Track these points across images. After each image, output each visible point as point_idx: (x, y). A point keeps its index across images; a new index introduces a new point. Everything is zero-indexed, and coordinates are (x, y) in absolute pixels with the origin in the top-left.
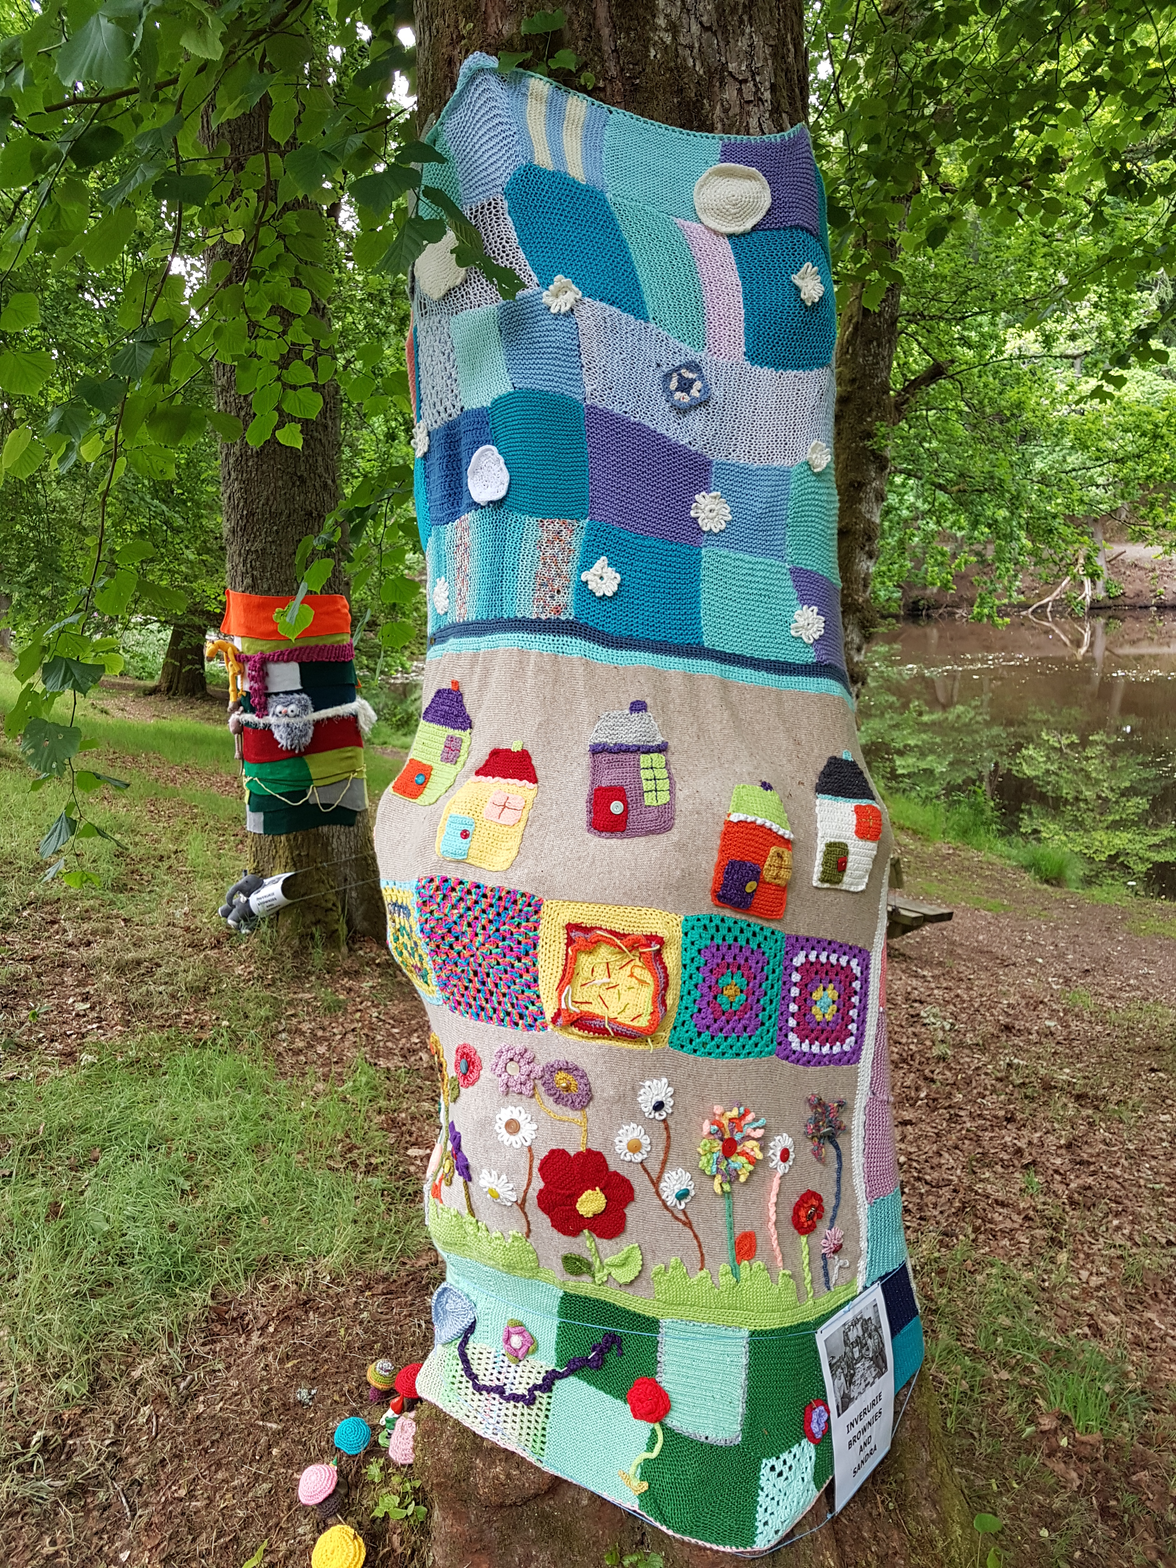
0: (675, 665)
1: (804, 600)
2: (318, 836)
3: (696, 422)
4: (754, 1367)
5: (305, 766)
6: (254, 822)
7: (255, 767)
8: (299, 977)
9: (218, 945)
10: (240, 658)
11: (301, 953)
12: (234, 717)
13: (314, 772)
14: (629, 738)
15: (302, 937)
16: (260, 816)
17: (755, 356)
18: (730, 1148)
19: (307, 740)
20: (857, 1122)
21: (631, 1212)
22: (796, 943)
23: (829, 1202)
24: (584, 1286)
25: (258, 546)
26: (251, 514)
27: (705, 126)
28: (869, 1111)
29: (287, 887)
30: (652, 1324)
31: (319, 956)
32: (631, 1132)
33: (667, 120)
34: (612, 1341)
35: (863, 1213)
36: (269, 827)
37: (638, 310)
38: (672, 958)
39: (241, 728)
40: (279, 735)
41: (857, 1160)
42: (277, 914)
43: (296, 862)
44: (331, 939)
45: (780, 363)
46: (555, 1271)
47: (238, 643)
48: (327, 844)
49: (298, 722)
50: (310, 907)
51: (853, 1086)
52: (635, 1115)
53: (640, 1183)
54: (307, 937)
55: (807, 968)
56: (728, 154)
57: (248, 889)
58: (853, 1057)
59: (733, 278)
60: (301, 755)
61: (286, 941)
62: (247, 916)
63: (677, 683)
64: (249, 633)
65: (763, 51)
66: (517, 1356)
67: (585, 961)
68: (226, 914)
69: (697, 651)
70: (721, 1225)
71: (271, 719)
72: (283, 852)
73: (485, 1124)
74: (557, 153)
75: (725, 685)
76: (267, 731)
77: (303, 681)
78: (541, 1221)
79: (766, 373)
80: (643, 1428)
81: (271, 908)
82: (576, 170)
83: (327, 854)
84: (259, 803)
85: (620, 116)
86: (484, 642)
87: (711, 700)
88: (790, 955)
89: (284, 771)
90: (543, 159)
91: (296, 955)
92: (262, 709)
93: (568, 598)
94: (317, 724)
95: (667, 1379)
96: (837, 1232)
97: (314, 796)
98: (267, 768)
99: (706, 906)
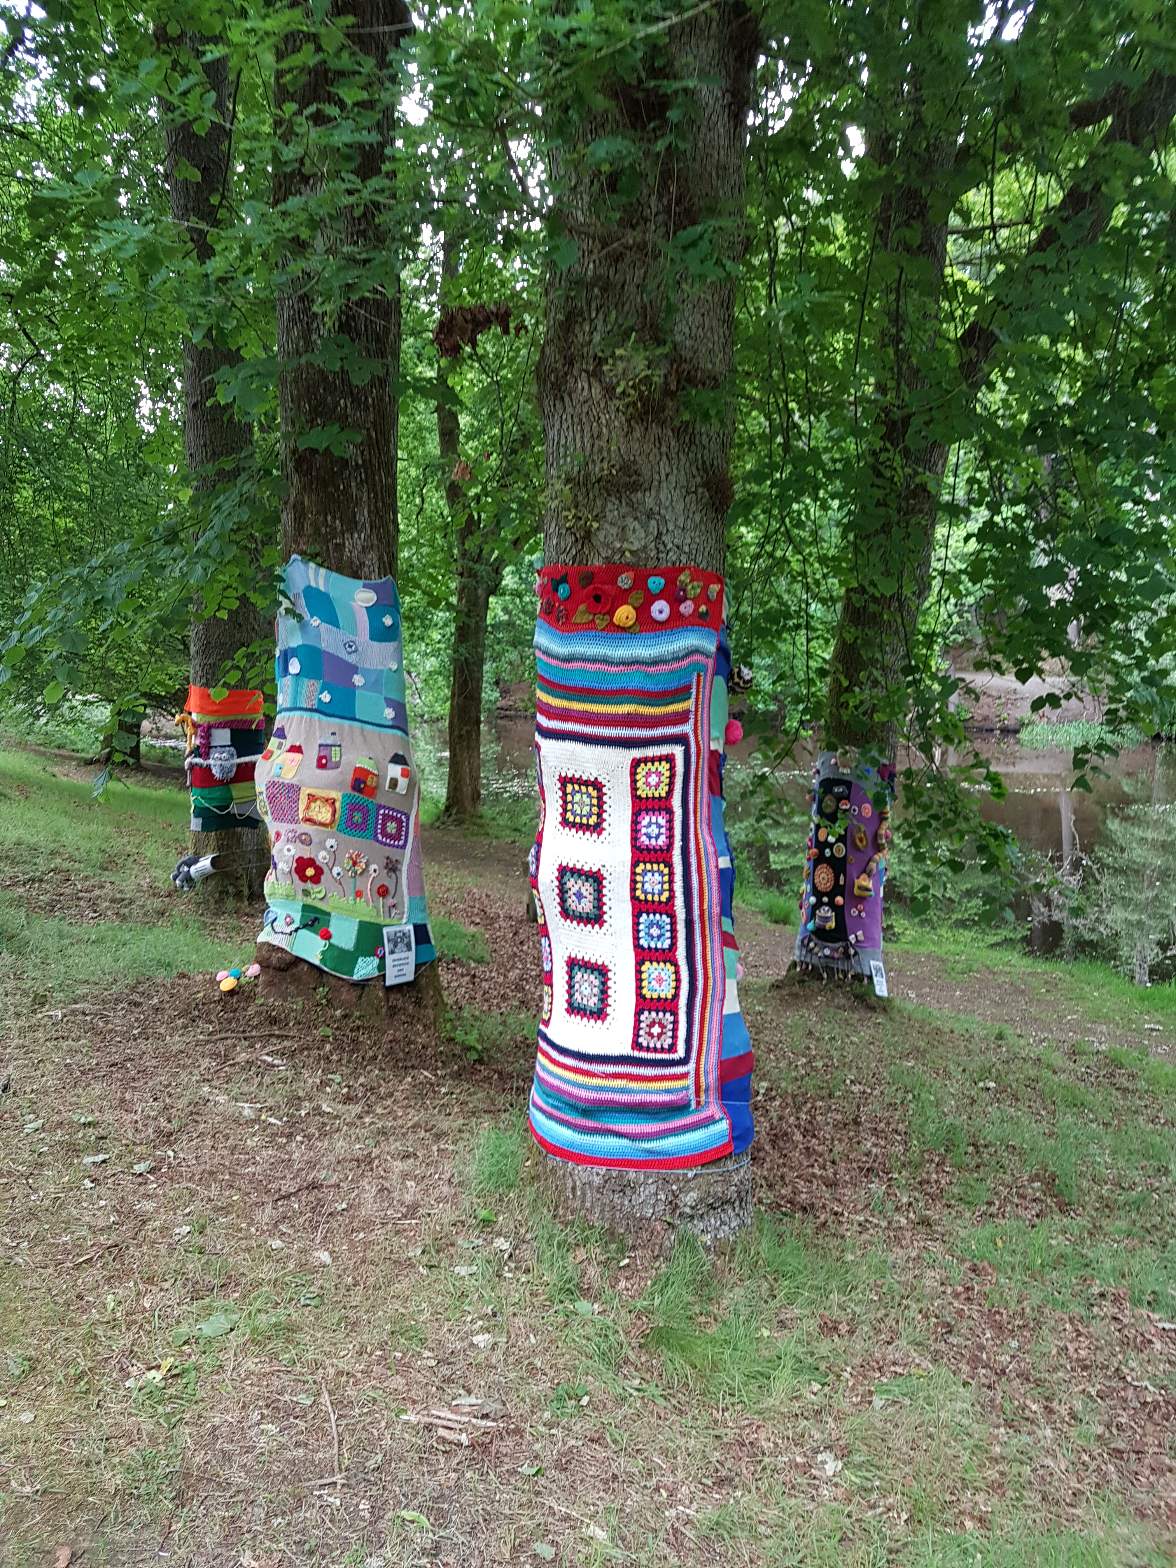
0: (347, 723)
1: (388, 706)
2: (235, 833)
3: (354, 656)
4: (359, 931)
5: (229, 791)
6: (195, 824)
7: (199, 791)
8: (217, 915)
9: (169, 895)
10: (195, 725)
11: (220, 901)
12: (189, 760)
13: (235, 794)
14: (329, 742)
15: (221, 893)
16: (200, 820)
17: (372, 639)
18: (355, 864)
19: (232, 775)
20: (405, 869)
21: (323, 877)
22: (380, 807)
23: (392, 890)
24: (309, 901)
25: (211, 661)
26: (209, 643)
27: (359, 578)
28: (409, 865)
29: (214, 862)
30: (329, 914)
31: (230, 904)
32: (323, 854)
33: (348, 576)
34: (316, 919)
35: (406, 899)
36: (205, 827)
37: (338, 626)
38: (338, 805)
39: (192, 767)
40: (215, 771)
41: (404, 881)
42: (207, 878)
43: (220, 848)
44: (238, 895)
45: (380, 640)
46: (300, 896)
47: (194, 716)
48: (239, 838)
49: (227, 764)
50: (227, 875)
51: (403, 855)
52: (325, 849)
53: (326, 869)
54: (224, 893)
55: (384, 815)
56: (365, 586)
57: (190, 863)
58: (404, 847)
59: (366, 618)
60: (228, 783)
61: (211, 894)
62: (188, 879)
63: (346, 728)
64: (202, 711)
65: (375, 559)
66: (289, 924)
67: (313, 805)
68: (175, 878)
69: (355, 719)
70: (352, 886)
71: (211, 762)
72: (213, 843)
73: (281, 850)
74: (317, 582)
75: (362, 730)
76: (208, 768)
77: (232, 740)
78: (296, 877)
79: (376, 643)
80: (323, 942)
81: (203, 874)
82: (322, 588)
83: (239, 844)
84: (200, 812)
85: (334, 575)
86: (292, 714)
87: (357, 733)
88: (378, 809)
89: (217, 793)
90: (313, 584)
91: (216, 902)
92: (207, 756)
93: (315, 702)
94: (239, 766)
95: (331, 930)
96: (395, 901)
97: (234, 809)
98: (206, 791)
99: (349, 791)
